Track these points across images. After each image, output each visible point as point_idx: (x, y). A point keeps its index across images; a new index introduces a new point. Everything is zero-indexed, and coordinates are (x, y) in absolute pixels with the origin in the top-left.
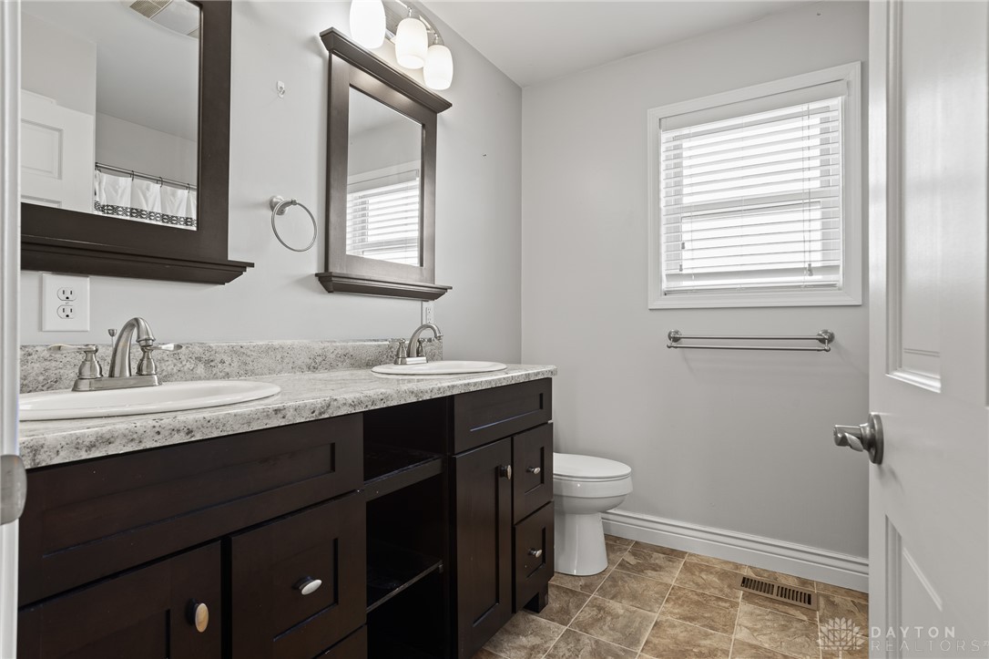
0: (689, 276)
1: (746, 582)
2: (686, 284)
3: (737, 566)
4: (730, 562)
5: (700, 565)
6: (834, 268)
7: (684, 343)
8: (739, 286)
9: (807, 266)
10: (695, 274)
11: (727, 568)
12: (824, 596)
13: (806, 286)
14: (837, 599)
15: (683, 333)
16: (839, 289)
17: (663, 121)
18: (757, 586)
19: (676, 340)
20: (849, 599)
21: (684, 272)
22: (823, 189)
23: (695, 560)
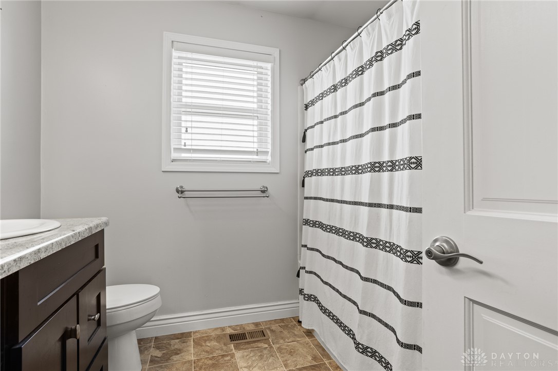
0: (189, 151)
1: (233, 337)
2: (185, 155)
3: (223, 329)
4: (218, 328)
5: (203, 337)
6: (266, 153)
7: (187, 194)
8: (219, 159)
9: (255, 150)
10: (193, 149)
11: (218, 332)
12: (269, 328)
13: (254, 162)
14: (273, 328)
15: (186, 188)
16: (269, 164)
17: (175, 43)
18: (238, 337)
19: (182, 192)
20: (277, 325)
21: (187, 147)
22: (258, 109)
23: (198, 335)
